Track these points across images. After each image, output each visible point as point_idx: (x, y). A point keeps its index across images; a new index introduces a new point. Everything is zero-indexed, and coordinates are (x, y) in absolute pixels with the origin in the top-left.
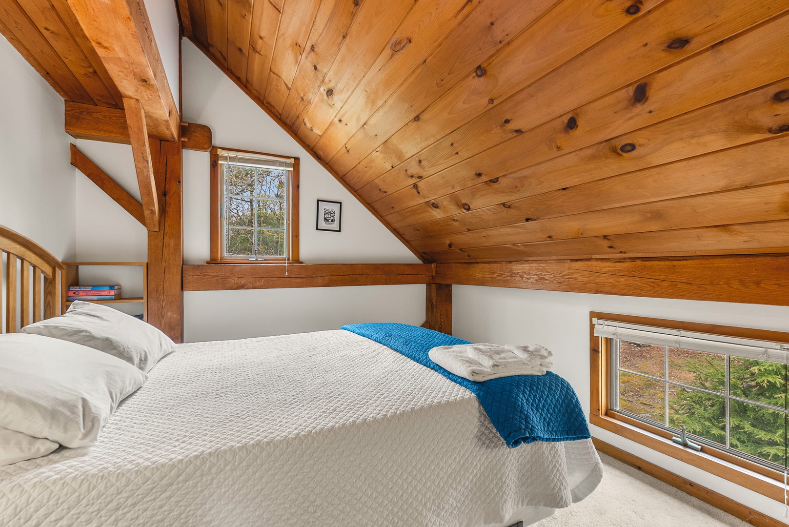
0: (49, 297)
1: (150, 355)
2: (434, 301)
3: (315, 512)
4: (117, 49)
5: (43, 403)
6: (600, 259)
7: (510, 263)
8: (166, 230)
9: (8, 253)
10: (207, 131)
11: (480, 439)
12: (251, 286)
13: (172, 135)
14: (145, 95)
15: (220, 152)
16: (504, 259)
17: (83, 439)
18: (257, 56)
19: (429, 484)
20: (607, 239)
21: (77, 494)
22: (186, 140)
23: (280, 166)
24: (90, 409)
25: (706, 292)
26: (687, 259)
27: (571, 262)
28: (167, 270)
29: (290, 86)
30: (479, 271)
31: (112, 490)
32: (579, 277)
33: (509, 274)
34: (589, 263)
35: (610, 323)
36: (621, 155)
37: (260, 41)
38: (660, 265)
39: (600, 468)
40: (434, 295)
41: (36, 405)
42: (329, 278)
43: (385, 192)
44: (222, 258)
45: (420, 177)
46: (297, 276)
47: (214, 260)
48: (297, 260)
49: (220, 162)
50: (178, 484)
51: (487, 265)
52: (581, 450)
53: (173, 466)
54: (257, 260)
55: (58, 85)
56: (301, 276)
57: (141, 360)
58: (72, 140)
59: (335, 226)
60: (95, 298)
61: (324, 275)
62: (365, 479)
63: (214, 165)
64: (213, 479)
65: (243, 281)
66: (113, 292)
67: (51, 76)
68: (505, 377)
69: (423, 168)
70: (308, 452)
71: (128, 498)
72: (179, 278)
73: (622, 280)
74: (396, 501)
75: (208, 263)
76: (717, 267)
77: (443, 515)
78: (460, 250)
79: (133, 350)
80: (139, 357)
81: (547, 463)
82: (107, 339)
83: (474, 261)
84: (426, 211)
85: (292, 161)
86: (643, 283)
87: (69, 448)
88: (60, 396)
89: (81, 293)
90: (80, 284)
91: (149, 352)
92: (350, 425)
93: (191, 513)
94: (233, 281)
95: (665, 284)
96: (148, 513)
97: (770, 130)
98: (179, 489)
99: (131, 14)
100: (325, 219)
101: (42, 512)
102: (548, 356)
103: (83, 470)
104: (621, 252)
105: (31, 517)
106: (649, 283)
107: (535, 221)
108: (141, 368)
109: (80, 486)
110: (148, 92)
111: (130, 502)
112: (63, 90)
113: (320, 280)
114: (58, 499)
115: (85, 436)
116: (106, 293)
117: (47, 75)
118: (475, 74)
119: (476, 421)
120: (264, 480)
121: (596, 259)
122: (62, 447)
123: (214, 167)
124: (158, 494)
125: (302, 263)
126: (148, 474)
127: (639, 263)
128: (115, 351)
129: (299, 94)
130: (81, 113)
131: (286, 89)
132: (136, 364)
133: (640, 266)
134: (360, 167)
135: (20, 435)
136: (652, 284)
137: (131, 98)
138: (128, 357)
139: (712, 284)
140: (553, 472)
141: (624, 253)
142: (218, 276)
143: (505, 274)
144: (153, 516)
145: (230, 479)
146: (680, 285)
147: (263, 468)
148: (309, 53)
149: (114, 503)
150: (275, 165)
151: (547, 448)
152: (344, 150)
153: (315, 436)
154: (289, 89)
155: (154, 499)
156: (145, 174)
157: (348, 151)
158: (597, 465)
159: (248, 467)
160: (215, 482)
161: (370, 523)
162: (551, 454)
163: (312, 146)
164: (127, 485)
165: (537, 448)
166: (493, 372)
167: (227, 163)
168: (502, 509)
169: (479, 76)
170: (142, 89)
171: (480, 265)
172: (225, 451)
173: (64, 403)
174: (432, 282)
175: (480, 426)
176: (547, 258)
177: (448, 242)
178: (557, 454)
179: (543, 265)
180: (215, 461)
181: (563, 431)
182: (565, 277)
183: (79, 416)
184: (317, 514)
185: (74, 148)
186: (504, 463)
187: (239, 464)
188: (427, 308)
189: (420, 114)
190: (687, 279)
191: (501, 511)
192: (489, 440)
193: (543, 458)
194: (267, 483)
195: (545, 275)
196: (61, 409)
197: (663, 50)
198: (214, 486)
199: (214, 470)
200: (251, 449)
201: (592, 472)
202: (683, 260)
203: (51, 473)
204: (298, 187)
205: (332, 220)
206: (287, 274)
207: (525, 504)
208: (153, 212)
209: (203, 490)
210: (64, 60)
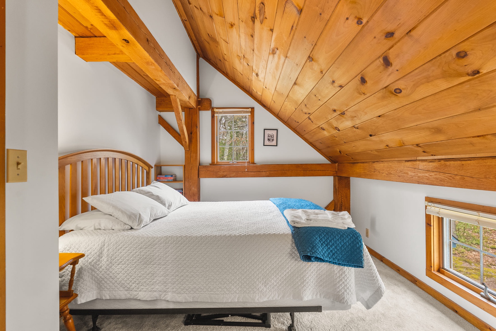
0: (148, 179)
1: (173, 204)
2: (337, 187)
3: (206, 268)
4: (162, 80)
5: (128, 213)
6: (421, 160)
7: (374, 163)
8: (192, 150)
9: (133, 162)
10: (209, 101)
11: (291, 255)
12: (229, 176)
13: (193, 106)
14: (177, 93)
15: (216, 110)
16: (370, 161)
17: (137, 226)
18: (226, 62)
19: (260, 270)
20: (419, 146)
21: (131, 241)
22: (200, 107)
23: (244, 113)
24: (141, 217)
25: (482, 183)
26: (471, 159)
27: (405, 162)
28: (192, 168)
29: (242, 74)
30: (358, 168)
31: (140, 242)
32: (410, 173)
33: (373, 170)
34: (415, 163)
35: (436, 205)
36: (397, 95)
37: (225, 56)
38: (454, 164)
39: (382, 291)
40: (337, 183)
41: (126, 213)
42: (269, 172)
43: (298, 122)
44: (217, 162)
45: (309, 114)
46: (252, 171)
47: (213, 163)
48: (254, 163)
49: (215, 115)
50: (158, 244)
51: (362, 164)
52: (369, 277)
53: (157, 238)
54: (233, 163)
55: (152, 92)
56: (254, 171)
57: (169, 205)
58: (159, 113)
59: (274, 143)
60: (166, 180)
61: (266, 170)
62: (229, 260)
63: (213, 117)
64: (169, 245)
65: (225, 173)
66: (172, 178)
67: (149, 90)
68: (315, 227)
69: (308, 108)
70: (204, 243)
71: (144, 245)
72: (197, 172)
73: (433, 174)
74: (243, 273)
75: (210, 164)
76: (489, 166)
77: (268, 287)
78: (346, 154)
79: (166, 201)
80: (168, 204)
81: (336, 277)
82: (158, 196)
83: (356, 161)
84: (321, 132)
85: (250, 110)
86: (445, 177)
87: (134, 229)
88: (133, 212)
89: (161, 178)
90: (162, 174)
91: (173, 202)
92: (223, 236)
93: (162, 256)
94: (220, 173)
95: (458, 177)
96: (149, 252)
97: (468, 74)
98: (159, 246)
99: (162, 69)
100: (268, 139)
101: (122, 244)
102: (347, 218)
103: (134, 234)
104: (432, 155)
105: (120, 245)
106: (448, 177)
107: (374, 137)
108: (168, 209)
109: (132, 239)
110: (177, 92)
111: (144, 247)
112: (155, 94)
113: (264, 173)
114: (126, 241)
115: (138, 225)
116: (170, 178)
117: (148, 90)
118: (309, 61)
119: (289, 246)
120: (187, 250)
121: (419, 160)
122: (132, 228)
123: (213, 118)
124: (153, 246)
125: (255, 164)
126: (150, 239)
127: (442, 162)
128: (160, 201)
129: (246, 77)
130: (161, 101)
131: (241, 75)
132: (167, 207)
133: (443, 165)
134: (282, 110)
135: (122, 222)
136: (450, 178)
137: (173, 95)
138: (164, 204)
139: (486, 178)
140: (339, 283)
141: (435, 156)
142: (214, 171)
143: (371, 170)
144: (151, 253)
145: (175, 247)
146: (466, 178)
147: (187, 245)
148: (243, 59)
149: (140, 246)
150: (241, 113)
151: (337, 269)
152: (273, 102)
153: (207, 237)
154: (242, 75)
155: (151, 248)
156: (181, 126)
157: (274, 102)
158: (380, 289)
159: (181, 244)
160: (170, 247)
161: (230, 279)
162: (339, 273)
163: (260, 100)
164: (144, 241)
165: (330, 268)
166: (307, 223)
167: (218, 115)
168: (303, 293)
169: (311, 61)
170: (175, 91)
171: (359, 164)
172: (174, 237)
173: (134, 214)
174: (335, 175)
175: (291, 249)
176: (393, 159)
177: (338, 150)
178: (344, 274)
179: (390, 164)
180: (170, 239)
181: (345, 260)
182: (402, 172)
183: (137, 219)
184: (207, 269)
185: (160, 116)
186: (305, 270)
187: (178, 242)
188: (334, 191)
189: (295, 81)
190: (470, 174)
191: (302, 294)
192: (297, 256)
193: (333, 274)
194: (188, 251)
195: (392, 171)
196: (133, 216)
197: (385, 39)
198: (170, 248)
199: (170, 242)
200: (183, 238)
201: (376, 291)
202: (469, 160)
203: (126, 234)
204: (253, 123)
205: (272, 140)
206: (246, 170)
207: (322, 296)
208: (186, 142)
209: (166, 249)
210: (152, 84)
